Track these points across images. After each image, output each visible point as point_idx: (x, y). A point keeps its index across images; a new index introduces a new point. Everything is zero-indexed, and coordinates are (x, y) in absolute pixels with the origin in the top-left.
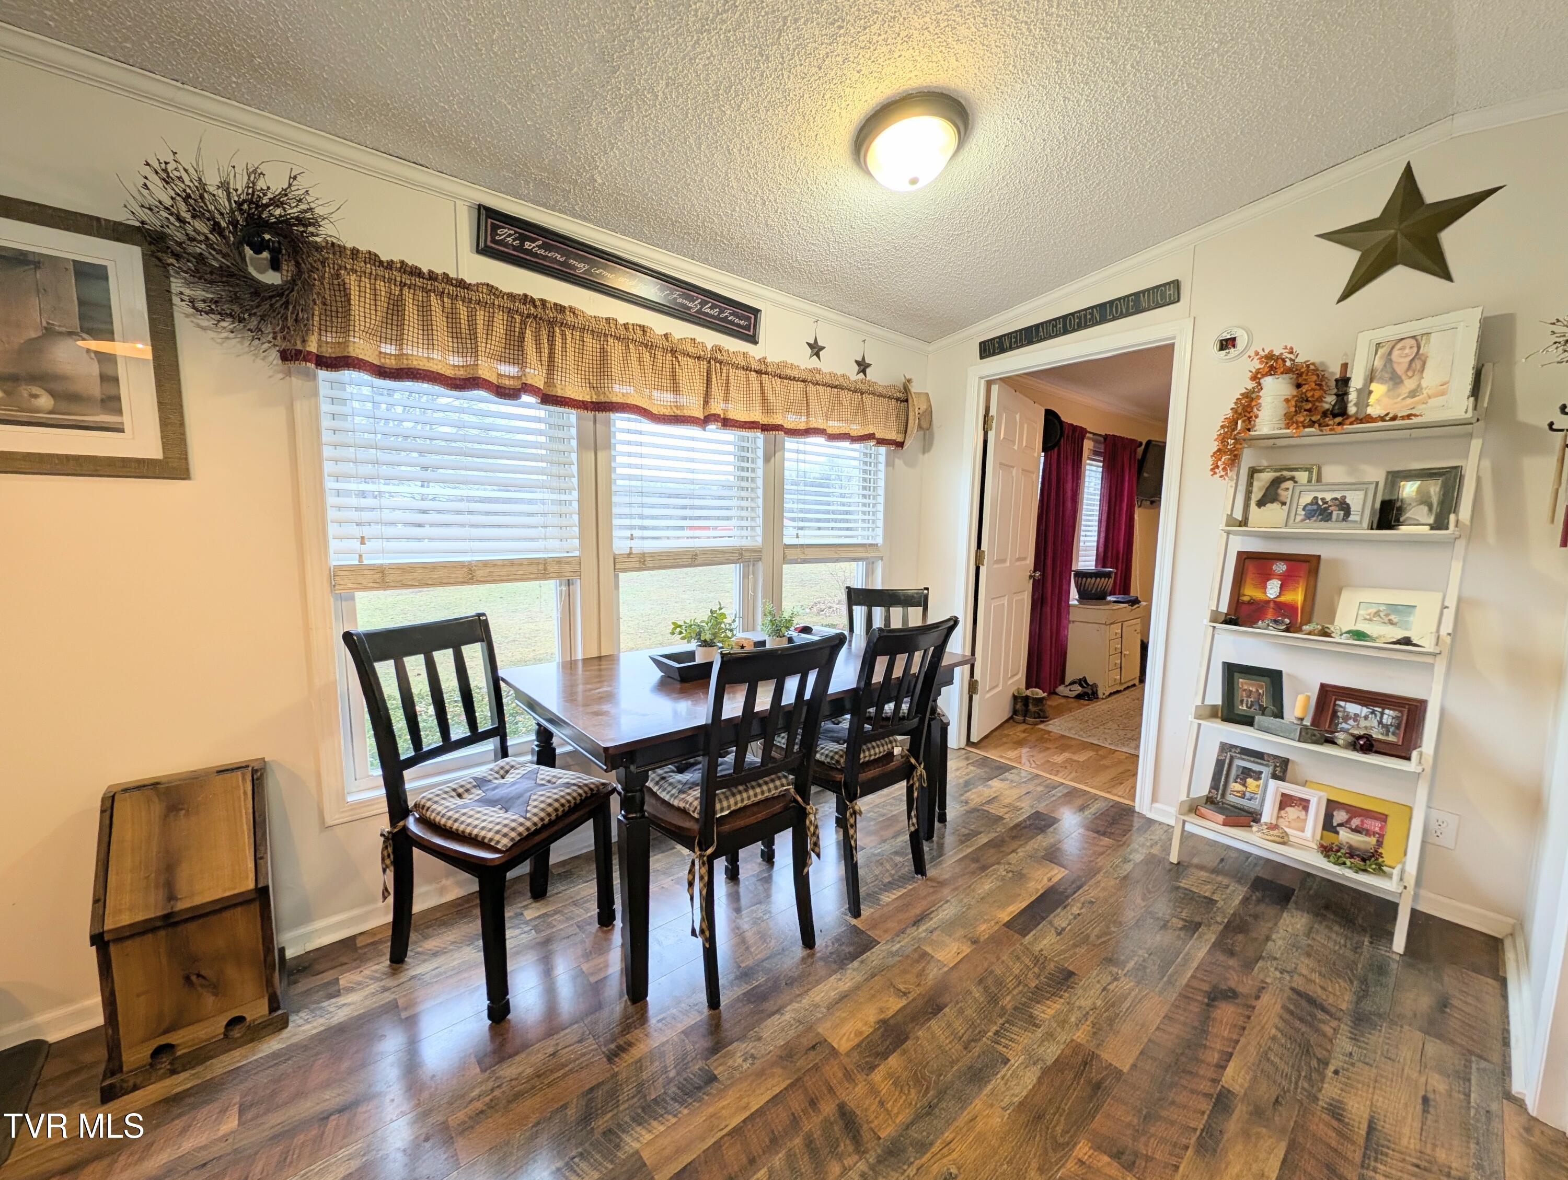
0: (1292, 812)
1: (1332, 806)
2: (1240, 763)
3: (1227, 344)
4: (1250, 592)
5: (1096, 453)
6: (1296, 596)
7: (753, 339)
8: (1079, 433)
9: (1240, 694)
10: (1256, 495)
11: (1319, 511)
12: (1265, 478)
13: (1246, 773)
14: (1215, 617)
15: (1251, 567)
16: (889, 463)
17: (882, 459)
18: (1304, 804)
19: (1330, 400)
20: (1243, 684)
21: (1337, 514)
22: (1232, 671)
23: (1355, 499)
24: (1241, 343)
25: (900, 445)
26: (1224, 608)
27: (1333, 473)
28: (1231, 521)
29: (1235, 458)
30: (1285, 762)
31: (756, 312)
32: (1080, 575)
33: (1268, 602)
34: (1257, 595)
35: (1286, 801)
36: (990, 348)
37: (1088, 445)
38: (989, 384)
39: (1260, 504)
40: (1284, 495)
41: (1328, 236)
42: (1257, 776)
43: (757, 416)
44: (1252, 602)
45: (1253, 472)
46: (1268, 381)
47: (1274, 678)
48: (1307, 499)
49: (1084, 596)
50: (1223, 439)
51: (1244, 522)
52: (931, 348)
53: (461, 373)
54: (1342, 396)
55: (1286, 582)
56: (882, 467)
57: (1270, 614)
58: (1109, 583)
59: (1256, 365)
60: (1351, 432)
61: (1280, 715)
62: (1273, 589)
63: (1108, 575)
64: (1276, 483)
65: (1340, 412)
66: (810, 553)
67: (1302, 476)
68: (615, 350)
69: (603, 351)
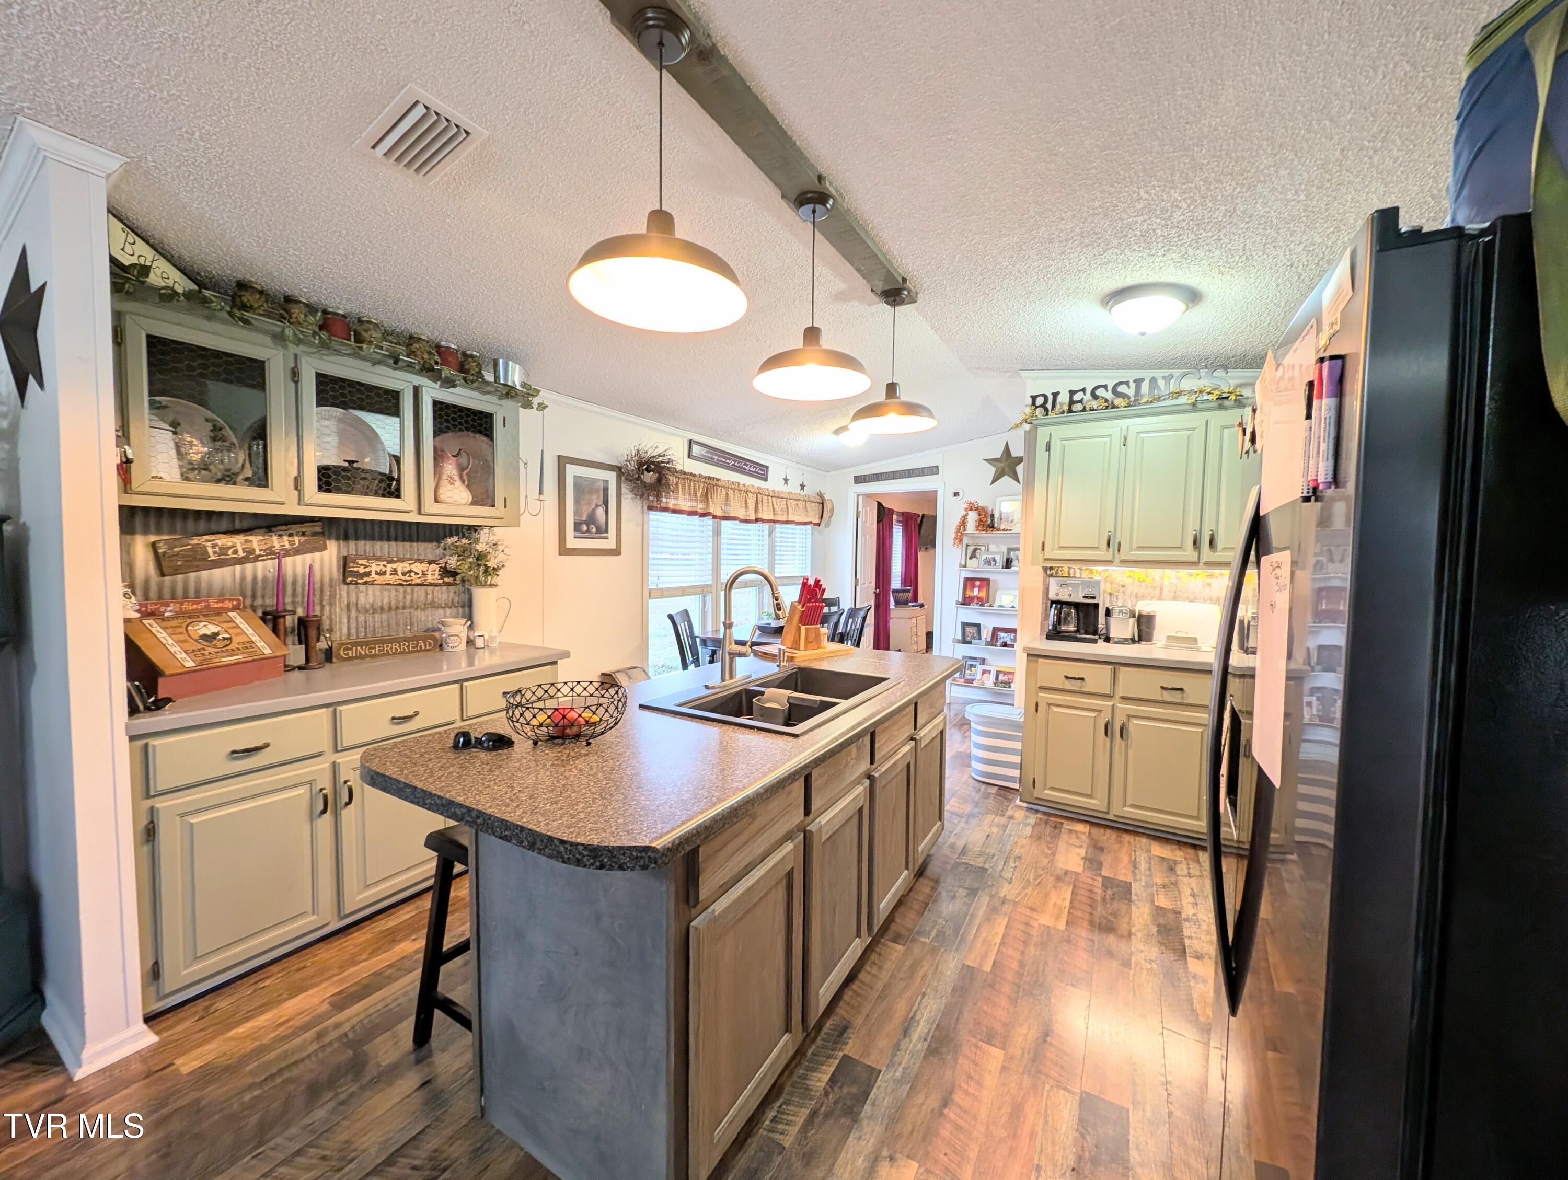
0: (986, 675)
1: (998, 673)
2: (969, 663)
3: (956, 494)
4: (969, 593)
5: (898, 521)
6: (983, 594)
7: (766, 480)
8: (891, 512)
9: (967, 634)
10: (969, 555)
11: (988, 562)
12: (971, 548)
13: (971, 666)
14: (957, 603)
15: (968, 583)
16: (813, 534)
17: (810, 532)
18: (989, 672)
19: (989, 521)
20: (968, 629)
21: (993, 563)
22: (965, 625)
23: (998, 558)
24: (961, 494)
25: (819, 525)
26: (960, 600)
27: (992, 548)
28: (961, 566)
29: (961, 541)
30: (984, 659)
31: (767, 467)
32: (895, 591)
33: (974, 597)
34: (971, 595)
35: (984, 672)
36: (859, 480)
37: (895, 517)
38: (858, 495)
39: (970, 558)
40: (978, 555)
41: (986, 460)
42: (975, 666)
43: (772, 518)
44: (969, 597)
45: (967, 546)
46: (970, 512)
47: (978, 626)
48: (984, 557)
49: (897, 603)
50: (957, 533)
51: (965, 566)
52: (828, 474)
53: (690, 509)
54: (992, 520)
55: (980, 587)
56: (809, 536)
57: (976, 601)
58: (910, 595)
59: (966, 506)
60: (995, 534)
61: (980, 639)
62: (976, 592)
63: (908, 591)
64: (975, 550)
65: (992, 526)
66: (790, 581)
67: (983, 548)
68: (731, 493)
69: (727, 495)
